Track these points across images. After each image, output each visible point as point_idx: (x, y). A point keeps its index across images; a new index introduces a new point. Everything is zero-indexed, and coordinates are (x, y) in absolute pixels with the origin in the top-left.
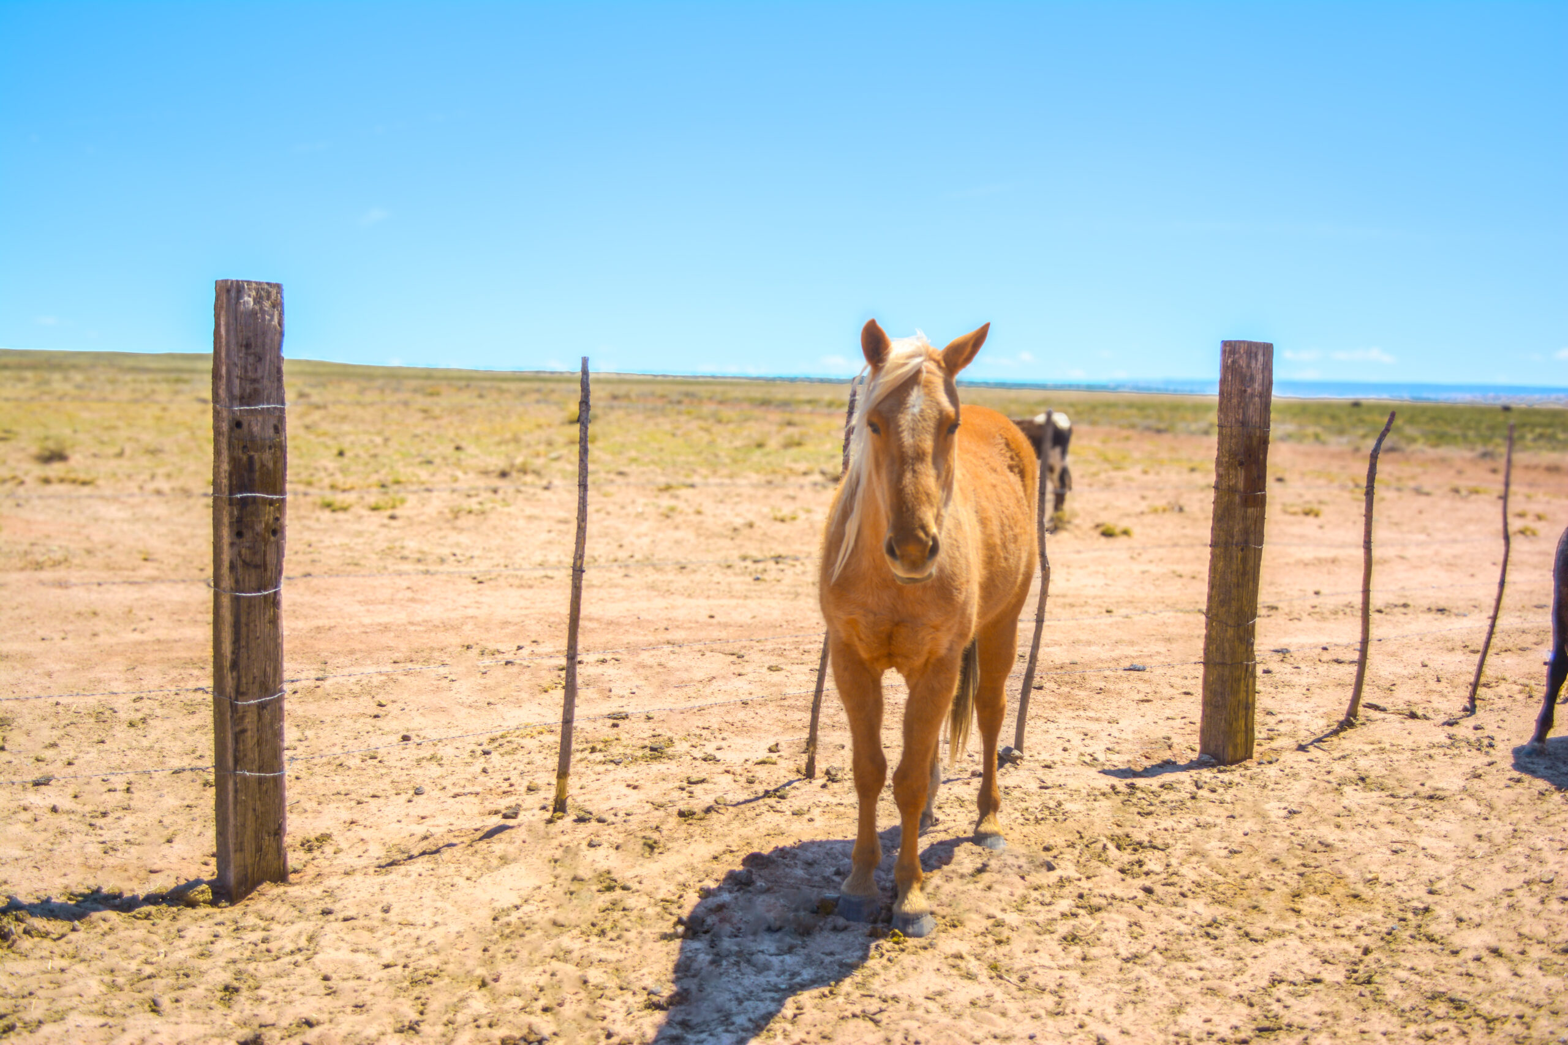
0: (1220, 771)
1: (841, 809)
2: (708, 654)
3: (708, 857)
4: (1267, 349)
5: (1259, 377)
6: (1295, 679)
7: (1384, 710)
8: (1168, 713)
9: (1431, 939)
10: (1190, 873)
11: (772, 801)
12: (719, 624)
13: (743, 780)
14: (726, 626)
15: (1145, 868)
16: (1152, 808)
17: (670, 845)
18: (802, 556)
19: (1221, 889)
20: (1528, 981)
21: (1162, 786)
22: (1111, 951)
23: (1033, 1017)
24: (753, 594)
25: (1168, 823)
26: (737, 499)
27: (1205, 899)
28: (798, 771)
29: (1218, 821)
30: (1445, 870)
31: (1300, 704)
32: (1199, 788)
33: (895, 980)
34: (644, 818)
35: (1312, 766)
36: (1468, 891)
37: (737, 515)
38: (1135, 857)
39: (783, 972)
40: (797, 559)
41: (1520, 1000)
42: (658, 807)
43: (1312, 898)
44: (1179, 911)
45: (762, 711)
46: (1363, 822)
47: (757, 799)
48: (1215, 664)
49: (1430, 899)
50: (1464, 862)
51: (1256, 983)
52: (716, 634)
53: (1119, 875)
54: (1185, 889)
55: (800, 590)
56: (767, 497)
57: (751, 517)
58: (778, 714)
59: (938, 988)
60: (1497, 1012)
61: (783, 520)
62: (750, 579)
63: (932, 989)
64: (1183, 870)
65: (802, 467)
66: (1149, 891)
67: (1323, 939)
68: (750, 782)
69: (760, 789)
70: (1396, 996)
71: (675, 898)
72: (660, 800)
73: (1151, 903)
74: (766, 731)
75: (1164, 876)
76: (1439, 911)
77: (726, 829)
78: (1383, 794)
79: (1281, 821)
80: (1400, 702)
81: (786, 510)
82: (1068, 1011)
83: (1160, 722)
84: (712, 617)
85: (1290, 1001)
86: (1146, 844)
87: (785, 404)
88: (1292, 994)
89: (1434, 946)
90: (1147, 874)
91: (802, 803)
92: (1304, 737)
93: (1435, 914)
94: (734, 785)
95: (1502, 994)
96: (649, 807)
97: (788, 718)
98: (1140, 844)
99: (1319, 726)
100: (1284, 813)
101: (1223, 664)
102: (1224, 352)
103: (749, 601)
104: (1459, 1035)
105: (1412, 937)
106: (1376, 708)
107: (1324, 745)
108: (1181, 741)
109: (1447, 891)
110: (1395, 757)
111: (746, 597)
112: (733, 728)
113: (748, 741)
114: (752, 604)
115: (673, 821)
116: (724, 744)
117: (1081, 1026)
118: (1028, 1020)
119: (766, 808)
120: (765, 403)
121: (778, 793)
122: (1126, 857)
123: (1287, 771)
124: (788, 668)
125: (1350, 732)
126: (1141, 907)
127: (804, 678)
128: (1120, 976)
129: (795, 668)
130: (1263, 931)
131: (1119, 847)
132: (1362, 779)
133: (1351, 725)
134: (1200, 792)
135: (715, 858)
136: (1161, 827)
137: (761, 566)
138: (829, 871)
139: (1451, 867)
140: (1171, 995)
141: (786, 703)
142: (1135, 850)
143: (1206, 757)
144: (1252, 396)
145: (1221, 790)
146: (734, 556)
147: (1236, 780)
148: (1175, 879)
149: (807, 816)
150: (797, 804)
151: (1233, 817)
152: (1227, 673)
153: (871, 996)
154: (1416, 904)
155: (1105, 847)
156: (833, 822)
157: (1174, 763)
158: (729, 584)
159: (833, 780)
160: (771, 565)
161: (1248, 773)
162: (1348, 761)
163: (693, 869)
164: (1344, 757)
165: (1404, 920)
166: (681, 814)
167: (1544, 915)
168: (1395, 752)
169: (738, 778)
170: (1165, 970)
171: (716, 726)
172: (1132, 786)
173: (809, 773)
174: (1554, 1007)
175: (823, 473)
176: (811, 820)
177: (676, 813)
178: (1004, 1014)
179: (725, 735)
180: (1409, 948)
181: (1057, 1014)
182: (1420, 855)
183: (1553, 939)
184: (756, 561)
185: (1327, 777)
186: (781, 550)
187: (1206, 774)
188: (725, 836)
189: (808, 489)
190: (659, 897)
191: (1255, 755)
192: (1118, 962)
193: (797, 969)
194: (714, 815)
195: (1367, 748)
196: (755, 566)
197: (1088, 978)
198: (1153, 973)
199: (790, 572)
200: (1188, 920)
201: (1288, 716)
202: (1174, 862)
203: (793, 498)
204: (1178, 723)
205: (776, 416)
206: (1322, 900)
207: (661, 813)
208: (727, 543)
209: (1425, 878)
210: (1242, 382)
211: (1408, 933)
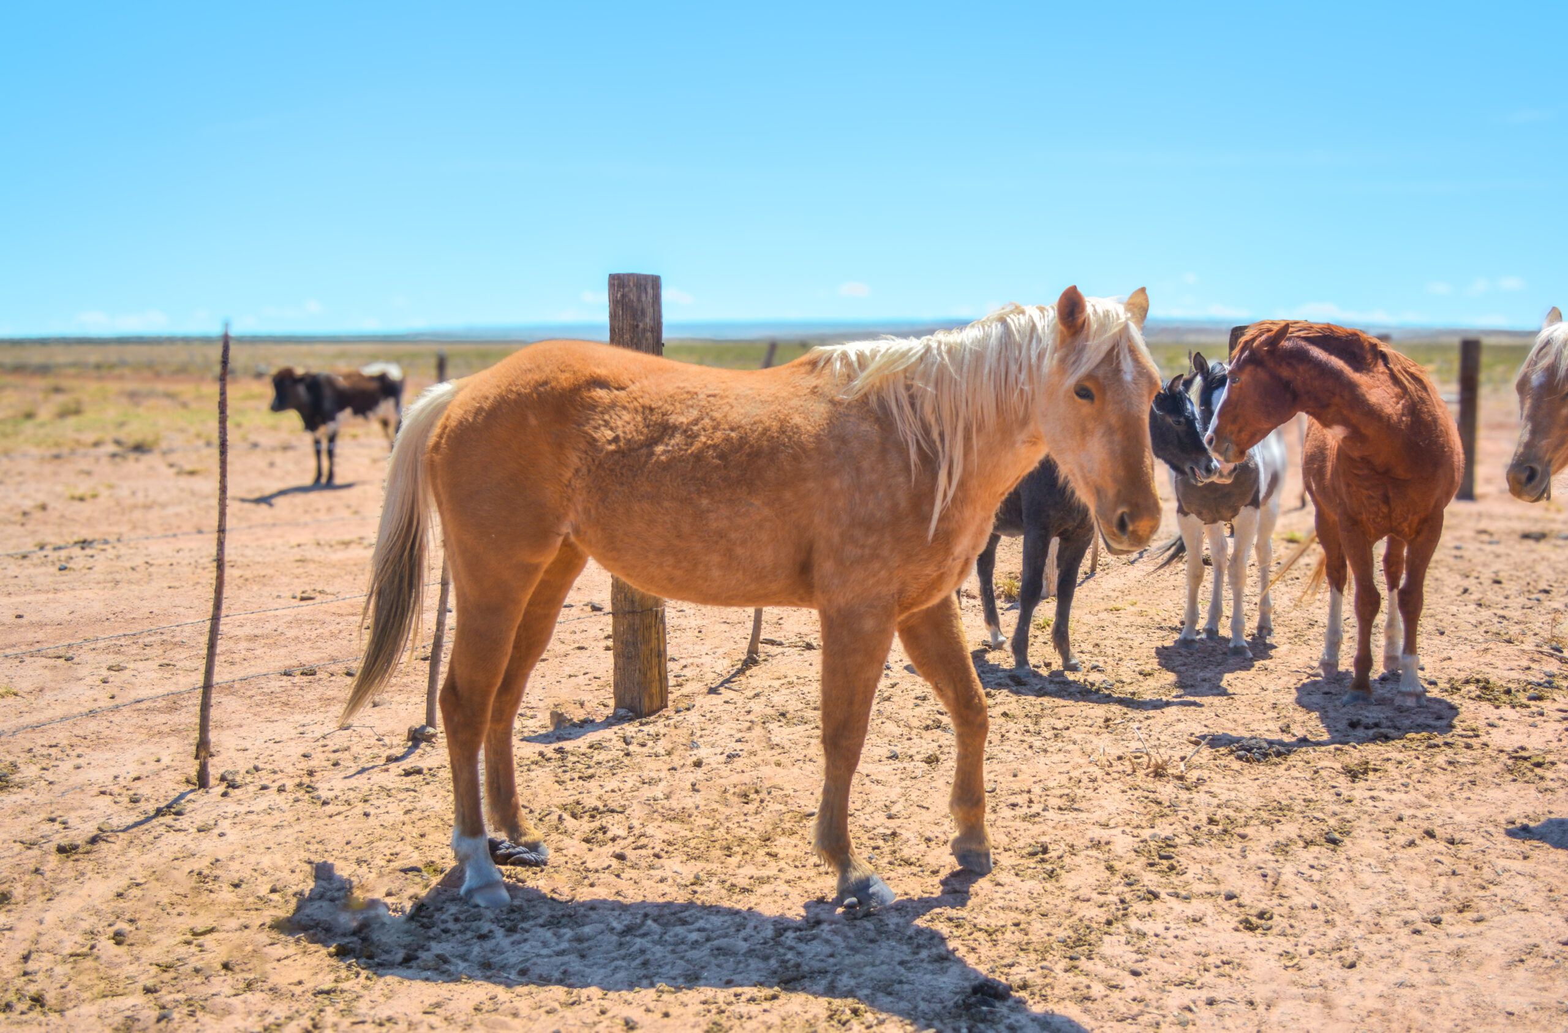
0: (642, 724)
1: (253, 817)
2: (28, 660)
3: (111, 895)
4: (655, 283)
5: (649, 312)
6: (684, 623)
7: (781, 644)
8: (568, 670)
9: (908, 863)
10: (657, 832)
11: (168, 819)
12: (32, 624)
13: (125, 800)
14: (41, 625)
15: (610, 835)
16: (591, 771)
17: (58, 888)
18: (112, 539)
19: (692, 843)
20: (1011, 889)
21: (591, 747)
22: (602, 926)
23: (548, 1012)
24: (63, 586)
25: (612, 783)
26: (20, 479)
27: (679, 857)
28: (188, 781)
29: (662, 775)
30: (895, 793)
31: (697, 648)
32: (628, 744)
33: (382, 999)
34: (16, 860)
35: (730, 707)
36: (924, 811)
37: (25, 497)
38: (597, 824)
39: (249, 1013)
40: (106, 542)
41: (1010, 909)
42: (30, 845)
43: (783, 840)
44: (658, 874)
45: (117, 718)
46: (801, 757)
47: (149, 819)
48: (624, 614)
49: (892, 824)
50: (908, 783)
51: (762, 934)
52: (30, 636)
53: (585, 846)
54: (657, 850)
55: (118, 577)
56: (55, 474)
57: (41, 498)
58: (136, 719)
59: (434, 1000)
60: (994, 923)
61: (82, 499)
62: (54, 570)
63: (427, 1003)
64: (650, 830)
65: (90, 437)
66: (621, 857)
67: (809, 879)
68: (134, 800)
69: (151, 808)
70: (897, 925)
71: (85, 950)
72: (28, 837)
73: (627, 870)
74: (128, 741)
75: (631, 839)
76: (905, 834)
77: (123, 859)
78: (807, 726)
79: (723, 766)
80: (792, 635)
81: (83, 487)
82: (583, 999)
83: (563, 680)
84: (19, 617)
85: (802, 947)
86: (601, 808)
87: (44, 370)
88: (800, 939)
89: (915, 869)
90: (613, 840)
91: (205, 817)
92: (711, 679)
93: (904, 837)
94: (116, 807)
95: (992, 904)
96: (18, 847)
97: (150, 723)
98: (596, 809)
99: (724, 667)
100: (723, 758)
101: (633, 612)
102: (611, 286)
103: (60, 595)
104: (968, 952)
105: (890, 863)
106: (772, 643)
107: (734, 686)
108: (591, 698)
109: (905, 813)
110: (805, 689)
111: (56, 591)
112: (86, 742)
113: (109, 755)
114: (65, 597)
115: (54, 860)
116: (80, 761)
117: (603, 1012)
118: (544, 1017)
119: (162, 829)
120: (19, 369)
121: (172, 809)
122: (585, 826)
123: (708, 715)
124: (132, 666)
125: (754, 670)
126: (618, 876)
127: (154, 675)
128: (623, 952)
129: (140, 665)
130: (747, 881)
131: (574, 816)
132: (783, 715)
133: (755, 662)
134: (631, 748)
135: (120, 895)
136: (609, 789)
137: (63, 554)
138: (264, 890)
139: (899, 790)
140: (682, 963)
141: (142, 706)
142: (593, 816)
143: (622, 712)
144: (644, 330)
145: (650, 744)
146: (29, 545)
147: (662, 731)
148: (643, 841)
149: (216, 831)
150: (199, 819)
151: (674, 769)
152: (637, 621)
153: (363, 1022)
154: (882, 830)
155: (560, 817)
156: (249, 834)
157: (593, 721)
158: (29, 577)
159: (233, 785)
160: (76, 551)
161: (672, 722)
162: (763, 699)
163: (97, 912)
164: (757, 695)
165: (878, 848)
166: (61, 850)
167: (999, 823)
168: (804, 684)
169: (119, 799)
170: (666, 937)
171: (65, 742)
172: (560, 750)
173: (202, 781)
174: (1042, 910)
175: (118, 442)
176: (221, 835)
177: (53, 849)
178: (515, 1015)
179: (79, 751)
180: (892, 874)
181: (573, 1004)
182: (867, 781)
183: (1016, 845)
184: (58, 548)
185: (749, 717)
186: (86, 534)
187: (630, 729)
188: (123, 867)
189: (105, 461)
190: (67, 951)
191: (670, 703)
192: (615, 938)
193: (265, 1007)
194: (103, 845)
195: (777, 684)
196: (56, 554)
197: (590, 961)
198: (654, 942)
199: (100, 557)
200: (670, 881)
201: (690, 661)
202: (636, 823)
203: (89, 473)
204: (582, 680)
205: (40, 383)
206: (794, 840)
207: (35, 852)
208: (17, 530)
209: (880, 804)
210: (634, 317)
211: (886, 860)
